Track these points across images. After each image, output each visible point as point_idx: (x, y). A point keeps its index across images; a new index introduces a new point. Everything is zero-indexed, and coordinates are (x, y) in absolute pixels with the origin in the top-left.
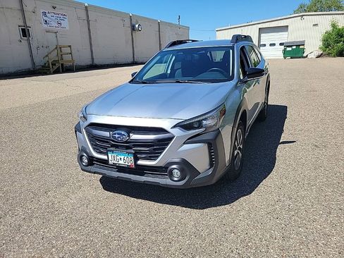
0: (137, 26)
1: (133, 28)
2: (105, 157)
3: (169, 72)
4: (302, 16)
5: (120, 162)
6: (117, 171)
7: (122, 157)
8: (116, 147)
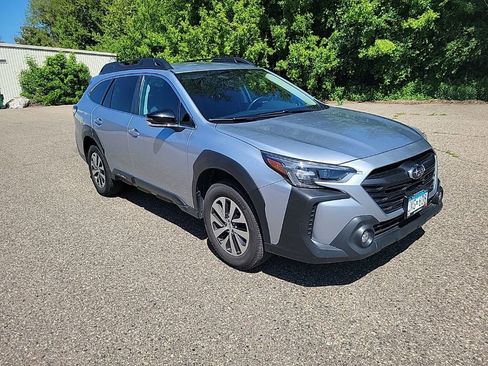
5: (416, 207)
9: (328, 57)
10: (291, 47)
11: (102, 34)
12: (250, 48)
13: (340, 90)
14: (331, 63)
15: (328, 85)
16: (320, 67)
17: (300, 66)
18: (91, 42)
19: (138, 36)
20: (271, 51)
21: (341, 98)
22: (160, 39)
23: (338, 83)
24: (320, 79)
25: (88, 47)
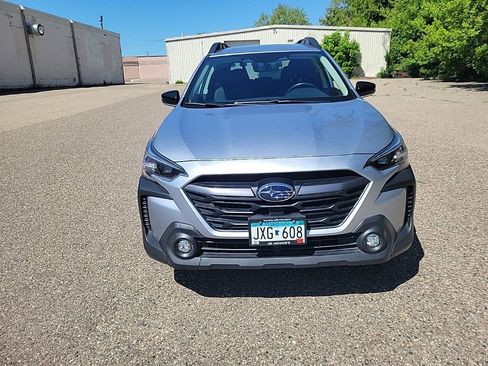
0: (35, 27)
1: (28, 30)
2: (244, 235)
3: (206, 92)
5: (276, 238)
6: (259, 256)
7: (281, 229)
18: (377, 18)
25: (373, 23)
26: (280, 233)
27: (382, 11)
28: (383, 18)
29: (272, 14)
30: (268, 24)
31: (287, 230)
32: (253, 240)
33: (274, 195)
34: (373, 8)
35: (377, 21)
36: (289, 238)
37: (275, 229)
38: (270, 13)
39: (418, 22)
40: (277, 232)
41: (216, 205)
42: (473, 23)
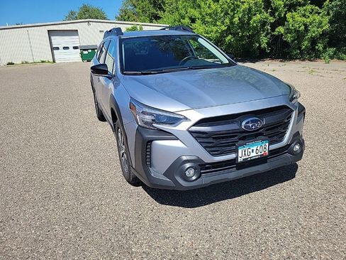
4: (88, 22)
5: (252, 155)
6: (237, 170)
7: (255, 148)
8: (243, 138)
9: (320, 23)
10: (289, 15)
11: (164, 11)
12: (255, 18)
13: (331, 51)
14: (322, 28)
15: (320, 46)
16: (314, 31)
17: (297, 31)
18: (157, 18)
19: (183, 12)
20: (272, 20)
21: (332, 58)
22: (196, 13)
23: (330, 45)
24: (314, 41)
25: (154, 21)
26: (255, 151)
27: (160, 13)
28: (159, 18)
29: (78, 11)
30: (76, 18)
31: (258, 148)
32: (239, 159)
33: (252, 126)
34: (153, 11)
35: (156, 20)
36: (259, 154)
37: (252, 148)
38: (77, 11)
39: (187, 21)
40: (253, 150)
41: (214, 138)
42: (223, 23)
